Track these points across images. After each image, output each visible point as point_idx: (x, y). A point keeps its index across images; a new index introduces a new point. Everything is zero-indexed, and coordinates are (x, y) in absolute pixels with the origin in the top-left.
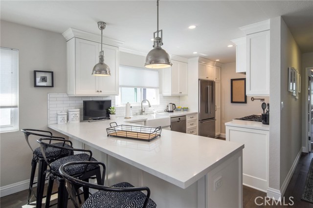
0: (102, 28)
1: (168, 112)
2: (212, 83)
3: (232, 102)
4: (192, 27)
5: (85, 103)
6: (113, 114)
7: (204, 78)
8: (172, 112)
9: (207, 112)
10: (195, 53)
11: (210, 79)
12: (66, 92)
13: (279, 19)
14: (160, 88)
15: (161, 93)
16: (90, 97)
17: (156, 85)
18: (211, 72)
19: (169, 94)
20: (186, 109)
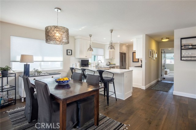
0: (91, 37)
1: (107, 65)
2: (125, 54)
3: (133, 62)
4: (119, 36)
5: (82, 61)
6: (90, 65)
7: (122, 52)
8: (109, 65)
9: (123, 65)
10: (119, 42)
11: (124, 52)
12: (75, 57)
13: (145, 35)
14: (104, 55)
15: (104, 58)
16: (84, 59)
17: (103, 55)
18: (124, 50)
19: (108, 58)
20: (115, 64)
